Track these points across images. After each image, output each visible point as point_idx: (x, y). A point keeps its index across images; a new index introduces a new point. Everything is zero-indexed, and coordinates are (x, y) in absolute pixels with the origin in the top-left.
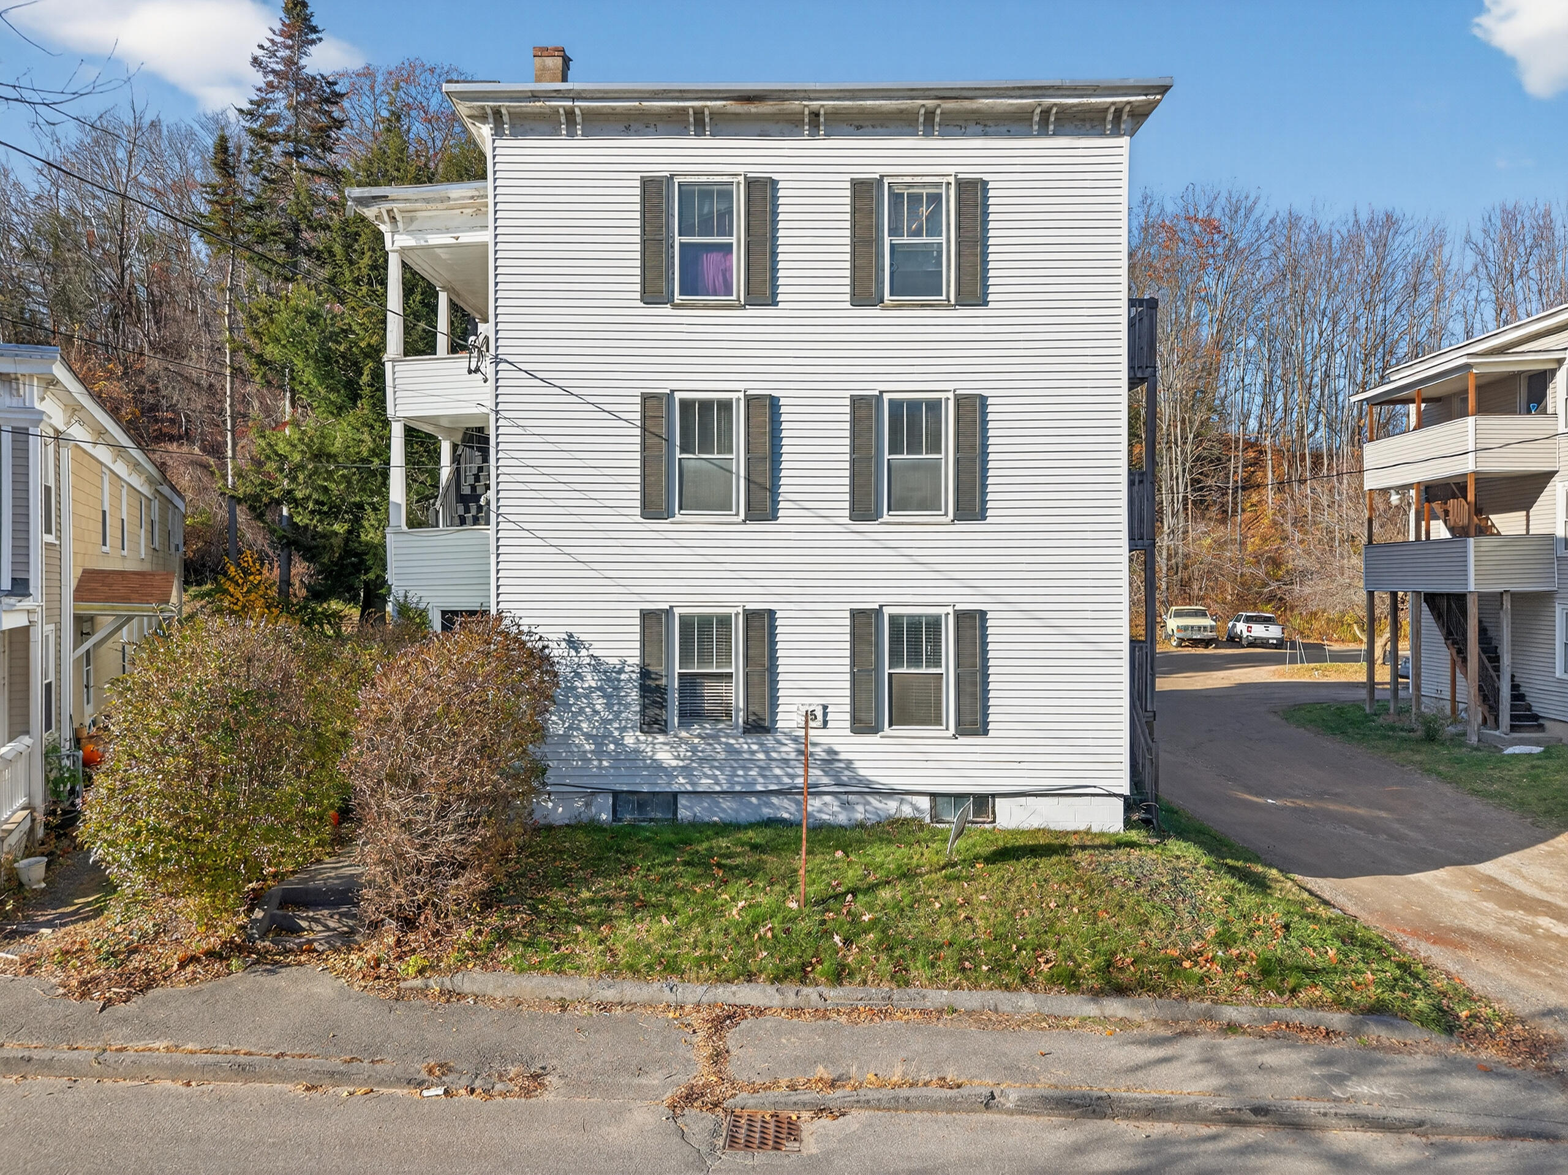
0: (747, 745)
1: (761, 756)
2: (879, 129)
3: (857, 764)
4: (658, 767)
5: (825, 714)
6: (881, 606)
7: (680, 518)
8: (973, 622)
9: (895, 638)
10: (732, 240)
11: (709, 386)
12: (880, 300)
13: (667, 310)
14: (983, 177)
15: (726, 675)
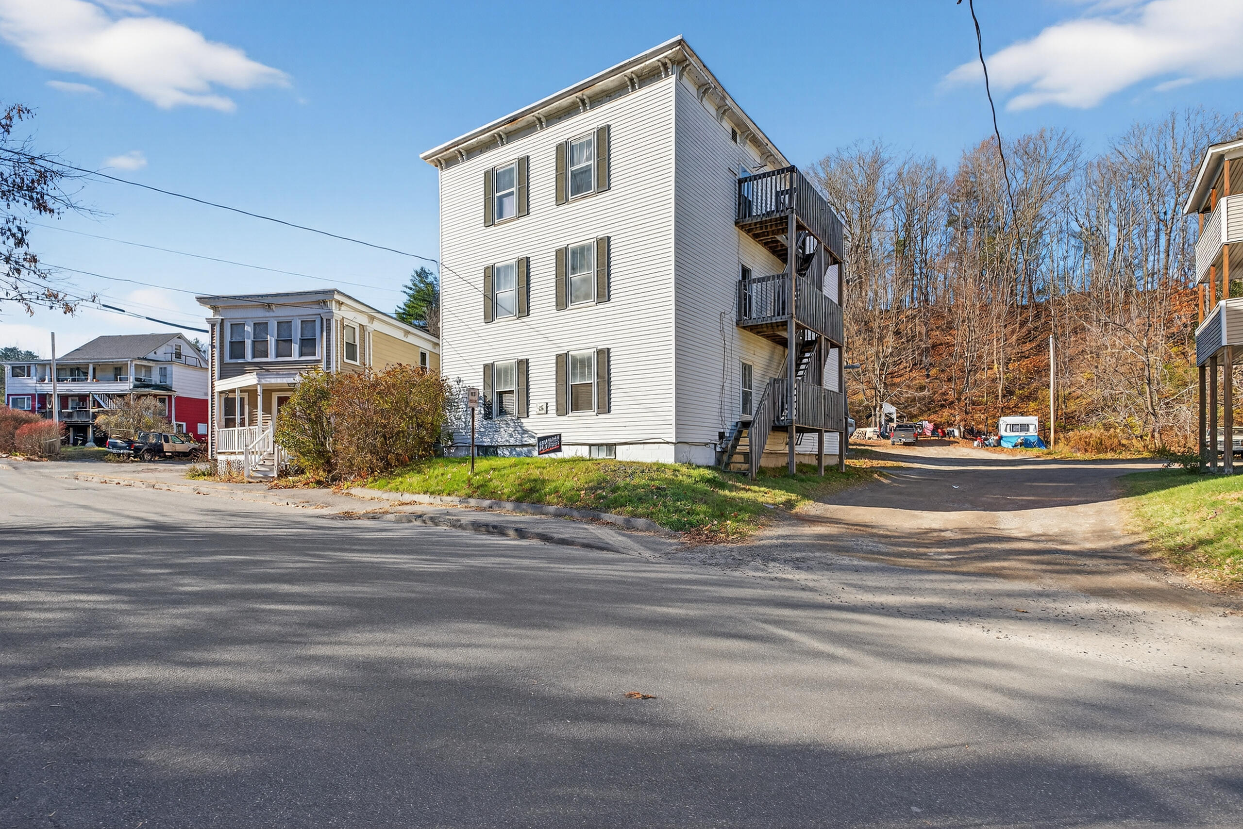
2: (568, 116)
5: (547, 407)
6: (568, 352)
7: (496, 321)
8: (604, 355)
9: (574, 367)
10: (514, 189)
11: (506, 258)
12: (567, 200)
13: (492, 228)
14: (608, 123)
15: (511, 392)
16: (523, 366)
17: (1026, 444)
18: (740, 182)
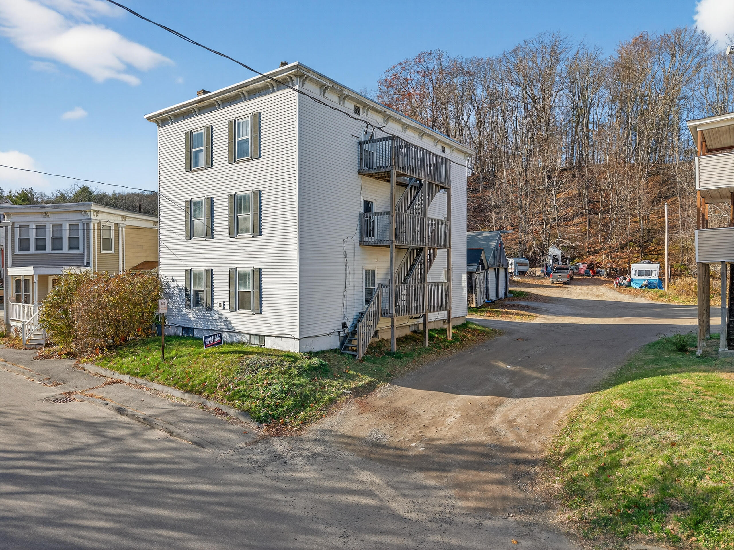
0: (207, 314)
1: (211, 318)
2: (236, 102)
3: (232, 322)
4: (190, 320)
5: (224, 305)
6: (237, 268)
7: (193, 239)
8: (258, 273)
9: (240, 279)
10: (203, 148)
11: (199, 196)
12: (235, 161)
13: (191, 173)
14: (259, 111)
15: (202, 291)
16: (210, 273)
17: (650, 286)
18: (361, 144)
